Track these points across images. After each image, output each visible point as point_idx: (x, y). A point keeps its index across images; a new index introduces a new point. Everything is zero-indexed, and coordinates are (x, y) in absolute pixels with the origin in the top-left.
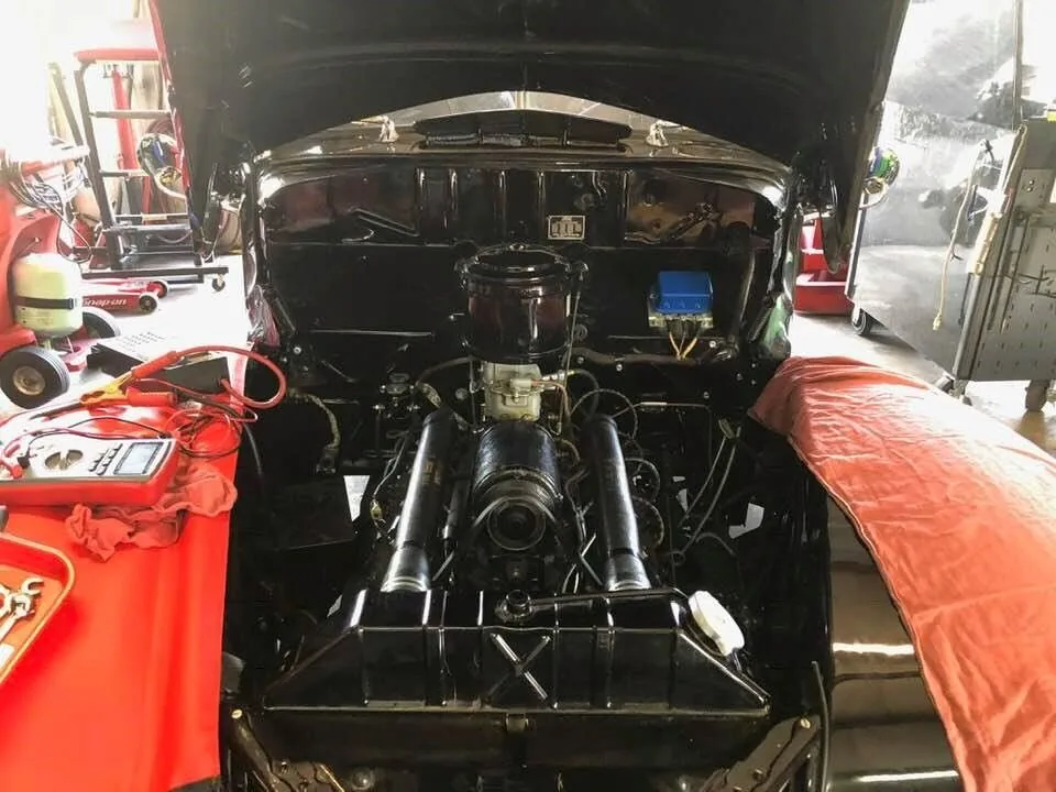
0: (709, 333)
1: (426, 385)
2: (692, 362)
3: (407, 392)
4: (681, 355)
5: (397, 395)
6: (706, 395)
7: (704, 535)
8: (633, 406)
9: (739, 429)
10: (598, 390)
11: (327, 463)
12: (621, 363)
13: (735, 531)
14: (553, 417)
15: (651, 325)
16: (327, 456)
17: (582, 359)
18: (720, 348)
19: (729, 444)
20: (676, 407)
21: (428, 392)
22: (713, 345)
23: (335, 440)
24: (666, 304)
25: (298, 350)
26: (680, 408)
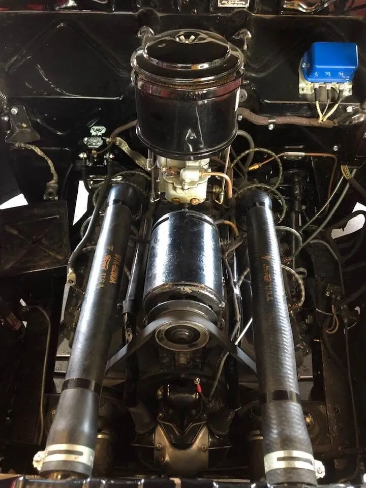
0: (348, 99)
1: (118, 139)
2: (331, 124)
3: (105, 145)
4: (323, 119)
5: (95, 149)
6: (335, 148)
7: (316, 241)
8: (277, 157)
9: (355, 170)
10: (253, 149)
11: (50, 194)
12: (273, 123)
13: (337, 233)
14: (218, 190)
15: (301, 92)
16: (51, 190)
17: (241, 117)
18: (355, 112)
19: (345, 181)
20: (311, 156)
21: (120, 144)
22: (350, 109)
23: (54, 178)
24: (316, 73)
25: (15, 111)
26: (313, 156)
